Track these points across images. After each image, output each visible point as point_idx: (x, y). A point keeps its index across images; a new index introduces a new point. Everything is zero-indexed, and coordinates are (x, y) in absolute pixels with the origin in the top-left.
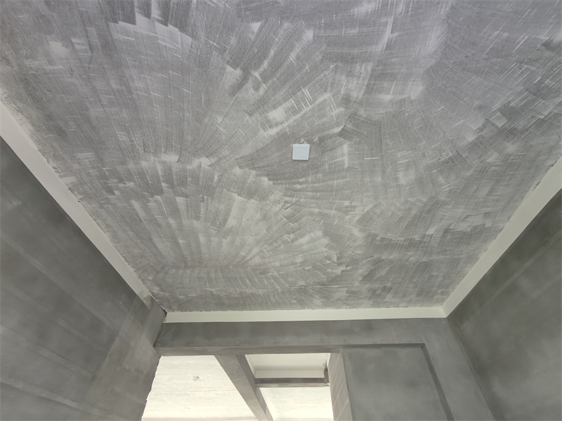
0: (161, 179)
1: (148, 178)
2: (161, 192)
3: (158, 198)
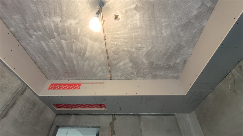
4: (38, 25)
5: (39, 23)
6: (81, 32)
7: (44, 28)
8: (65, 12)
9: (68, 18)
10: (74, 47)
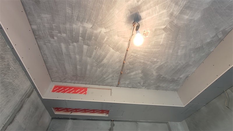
0: (80, 35)
1: (74, 33)
2: (77, 41)
3: (75, 44)
4: (66, 28)
5: (68, 26)
6: (107, 41)
7: (71, 31)
8: (99, 21)
9: (101, 26)
10: (94, 53)
